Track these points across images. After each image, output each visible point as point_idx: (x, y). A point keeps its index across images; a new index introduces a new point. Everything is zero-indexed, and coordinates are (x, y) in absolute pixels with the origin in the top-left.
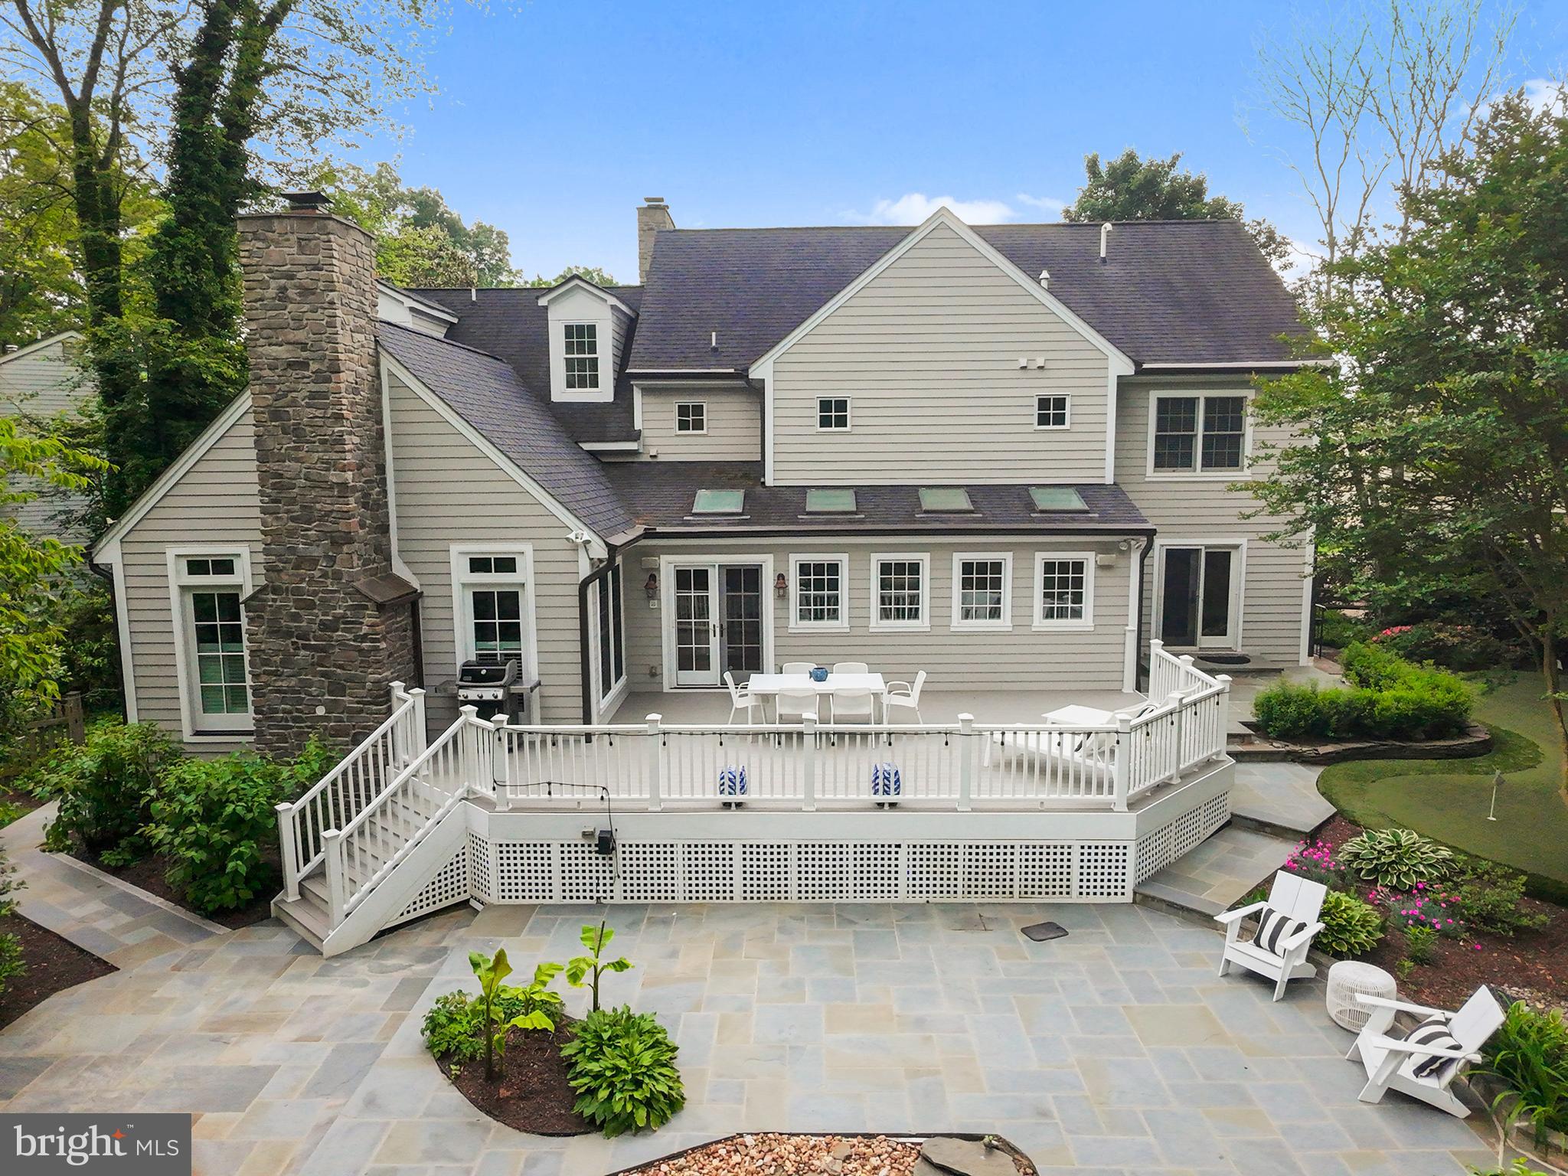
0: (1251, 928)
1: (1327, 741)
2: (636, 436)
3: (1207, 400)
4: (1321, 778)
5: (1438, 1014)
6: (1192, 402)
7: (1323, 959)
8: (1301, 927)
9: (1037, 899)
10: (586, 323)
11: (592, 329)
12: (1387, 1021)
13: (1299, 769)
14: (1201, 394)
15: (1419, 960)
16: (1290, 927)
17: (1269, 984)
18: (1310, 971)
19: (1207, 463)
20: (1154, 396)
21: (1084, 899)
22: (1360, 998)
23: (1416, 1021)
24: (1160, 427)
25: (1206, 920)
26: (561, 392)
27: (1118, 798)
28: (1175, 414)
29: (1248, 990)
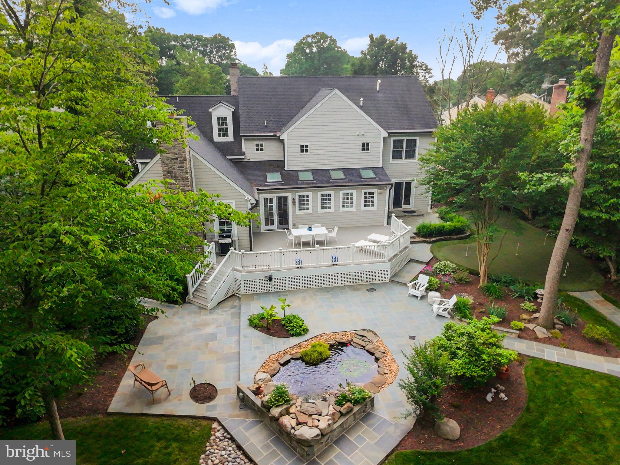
0: (414, 287)
1: (433, 237)
2: (243, 154)
3: (407, 140)
4: (431, 247)
5: (447, 300)
6: (402, 141)
7: (428, 291)
8: (424, 286)
9: (369, 283)
10: (224, 116)
11: (226, 119)
12: (439, 302)
13: (426, 244)
14: (405, 138)
15: (446, 290)
16: (422, 285)
17: (417, 297)
18: (425, 294)
19: (406, 158)
20: (393, 139)
21: (379, 282)
22: (434, 299)
23: (443, 301)
24: (394, 147)
25: (405, 285)
26: (217, 138)
27: (386, 259)
28: (398, 144)
29: (413, 299)
